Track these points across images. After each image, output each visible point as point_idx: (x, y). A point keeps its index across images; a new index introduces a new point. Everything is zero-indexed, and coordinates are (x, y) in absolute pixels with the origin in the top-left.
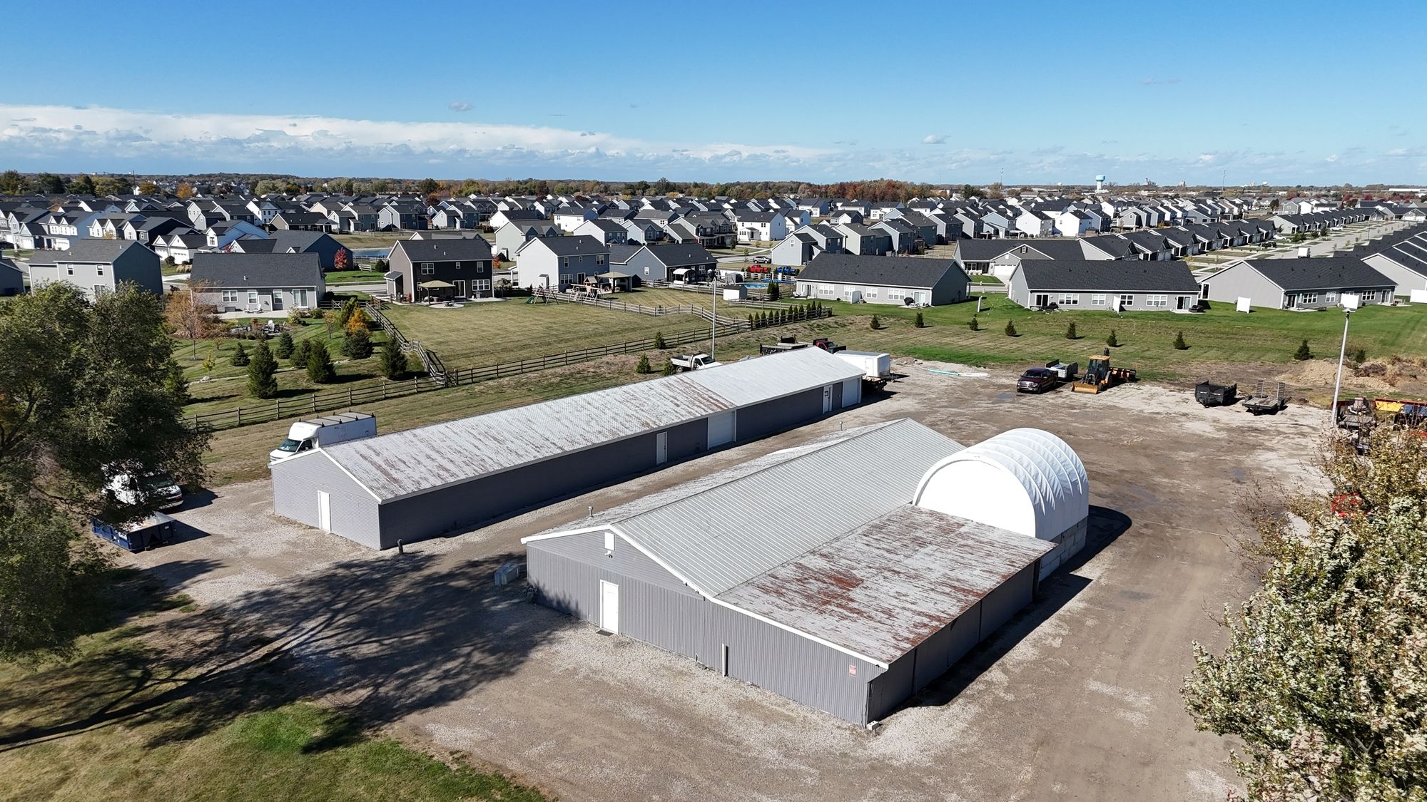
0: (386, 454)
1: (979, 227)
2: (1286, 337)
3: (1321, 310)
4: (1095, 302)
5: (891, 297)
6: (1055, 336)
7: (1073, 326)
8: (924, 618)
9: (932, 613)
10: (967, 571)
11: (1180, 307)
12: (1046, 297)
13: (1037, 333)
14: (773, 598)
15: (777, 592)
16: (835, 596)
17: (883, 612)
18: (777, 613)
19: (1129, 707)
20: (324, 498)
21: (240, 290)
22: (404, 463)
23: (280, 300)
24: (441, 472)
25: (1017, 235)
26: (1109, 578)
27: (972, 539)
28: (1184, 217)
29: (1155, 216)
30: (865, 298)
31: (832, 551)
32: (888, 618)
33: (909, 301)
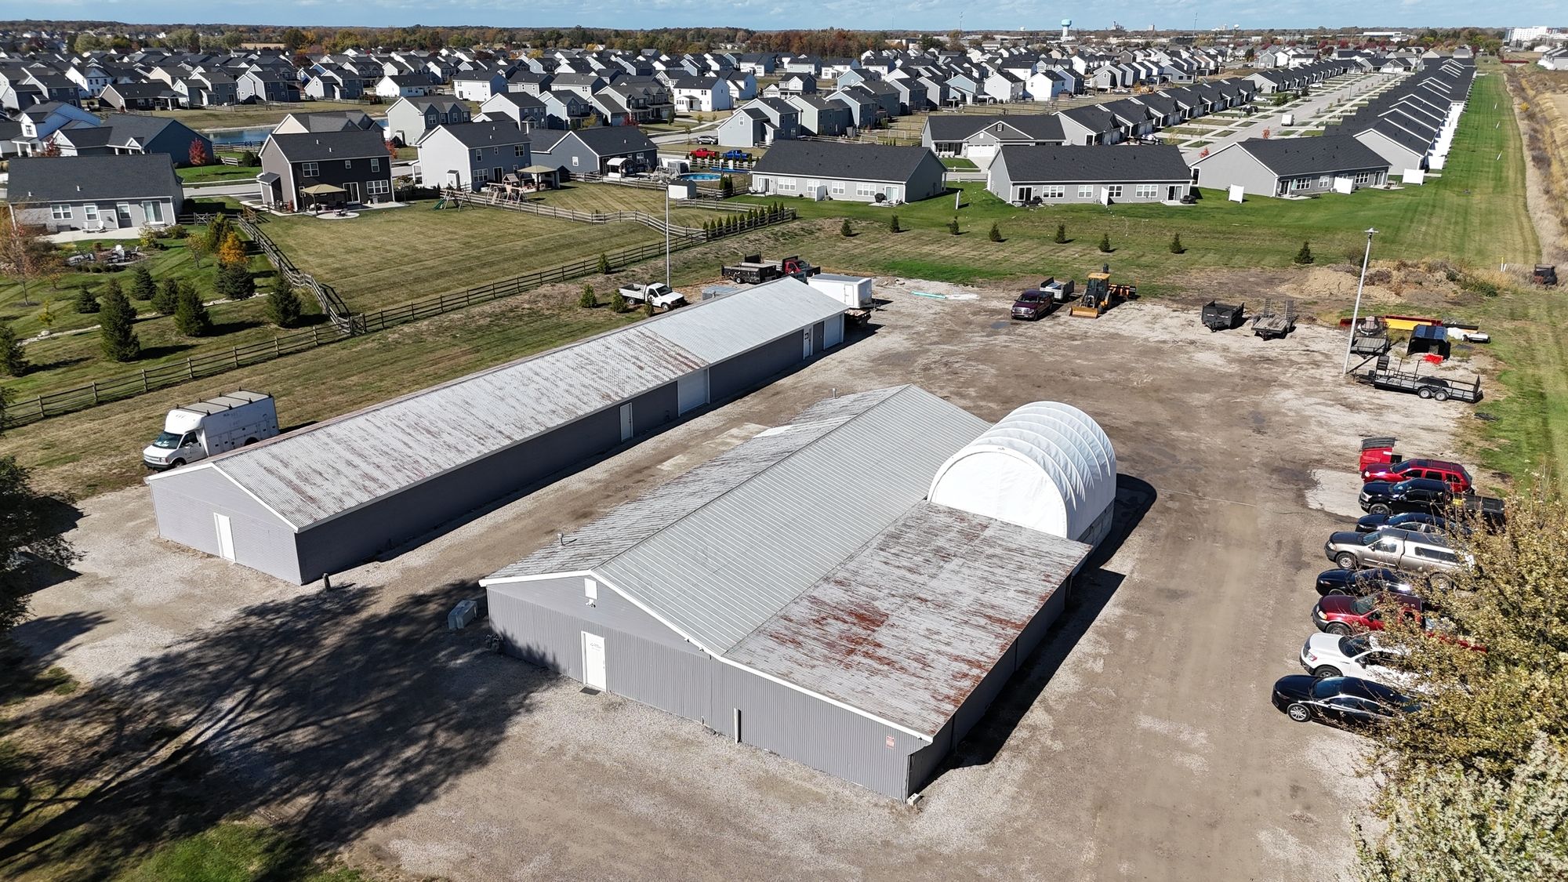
0: (296, 464)
1: (945, 93)
2: (1285, 235)
3: (1315, 197)
4: (1082, 194)
5: (860, 192)
6: (1043, 240)
7: (1062, 228)
8: (962, 665)
9: (971, 656)
10: (1000, 592)
11: (1171, 198)
12: (1029, 190)
13: (1024, 237)
14: (790, 650)
15: (793, 641)
16: (859, 641)
17: (916, 660)
18: (800, 673)
19: (1186, 749)
20: (223, 523)
21: (73, 204)
22: (321, 474)
23: (127, 215)
24: (367, 483)
25: (985, 100)
26: (1142, 572)
27: (1000, 545)
28: (1160, 74)
29: (1130, 73)
30: (831, 194)
31: (847, 575)
32: (923, 669)
33: (880, 198)
